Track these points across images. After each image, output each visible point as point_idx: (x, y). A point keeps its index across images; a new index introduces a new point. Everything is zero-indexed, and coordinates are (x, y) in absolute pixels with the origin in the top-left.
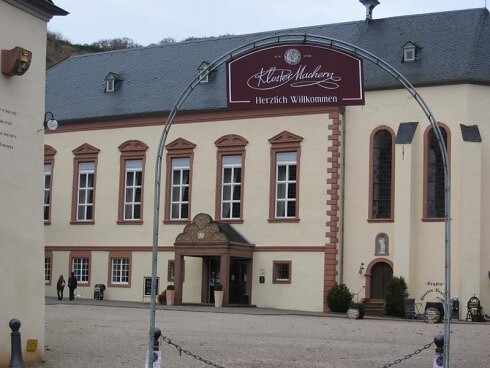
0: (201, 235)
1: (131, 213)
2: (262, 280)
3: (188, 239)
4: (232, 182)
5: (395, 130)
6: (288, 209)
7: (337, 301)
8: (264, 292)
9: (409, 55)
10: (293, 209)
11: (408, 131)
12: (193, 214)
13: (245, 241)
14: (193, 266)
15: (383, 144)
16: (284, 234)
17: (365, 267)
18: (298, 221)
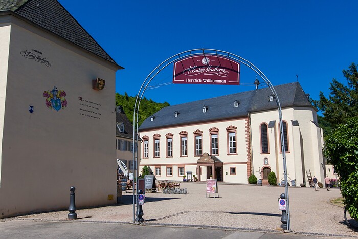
0: (205, 159)
1: (184, 153)
2: (226, 173)
3: (201, 161)
4: (215, 142)
5: (268, 123)
6: (233, 151)
7: (252, 181)
8: (227, 178)
9: (271, 99)
10: (235, 150)
11: (273, 124)
12: (203, 152)
13: (220, 161)
14: (204, 170)
15: (264, 128)
16: (232, 159)
17: (261, 169)
18: (237, 154)
